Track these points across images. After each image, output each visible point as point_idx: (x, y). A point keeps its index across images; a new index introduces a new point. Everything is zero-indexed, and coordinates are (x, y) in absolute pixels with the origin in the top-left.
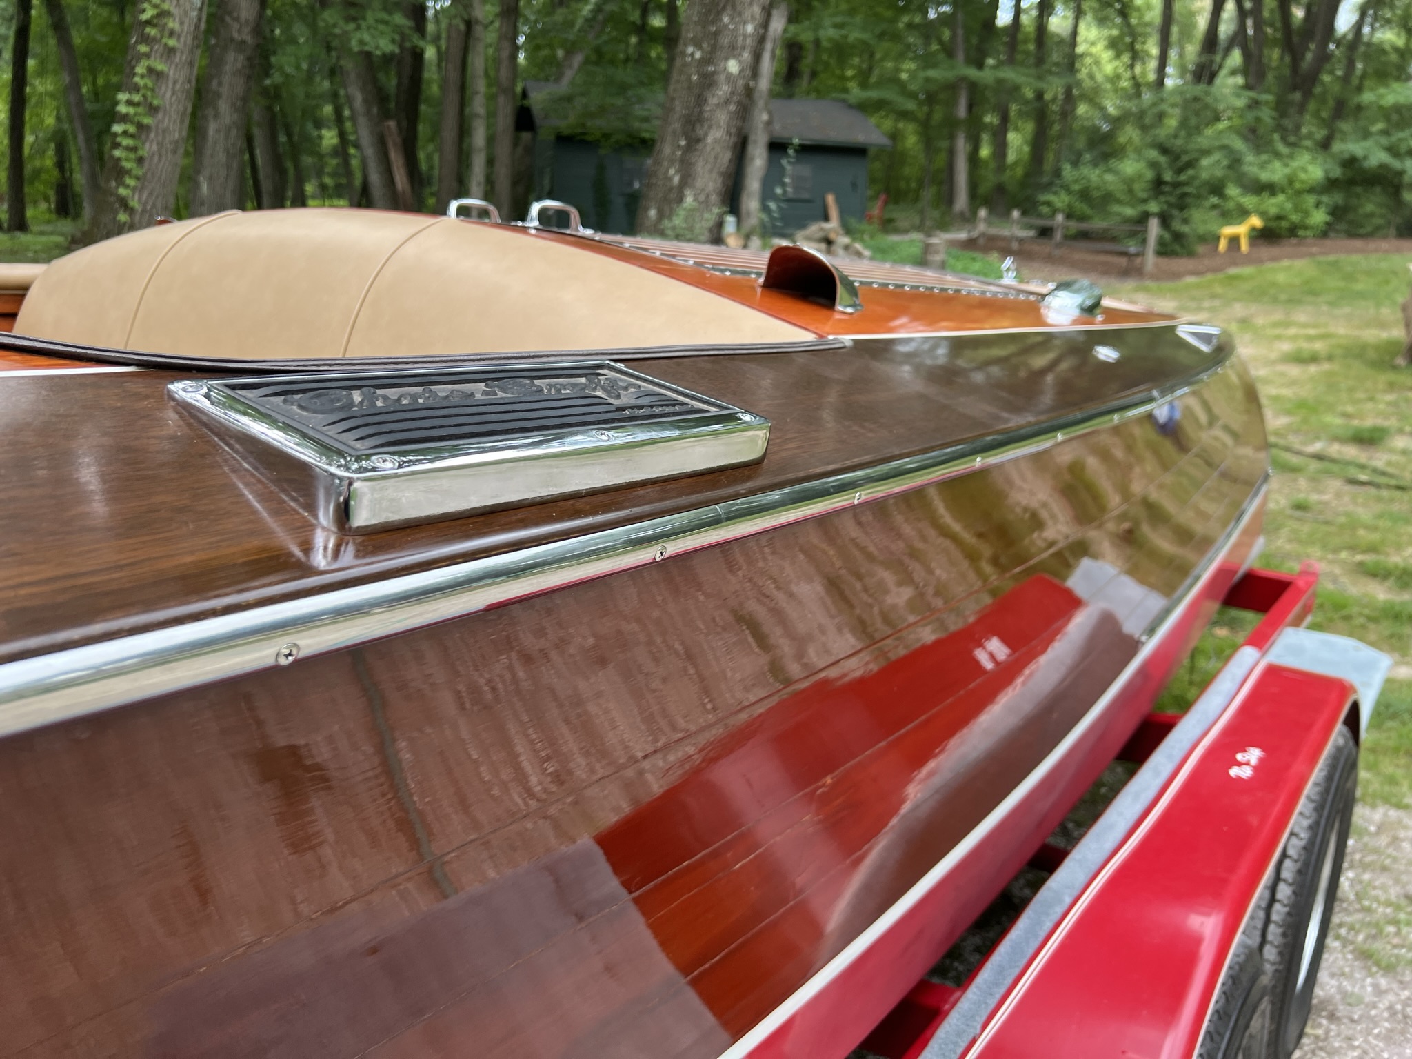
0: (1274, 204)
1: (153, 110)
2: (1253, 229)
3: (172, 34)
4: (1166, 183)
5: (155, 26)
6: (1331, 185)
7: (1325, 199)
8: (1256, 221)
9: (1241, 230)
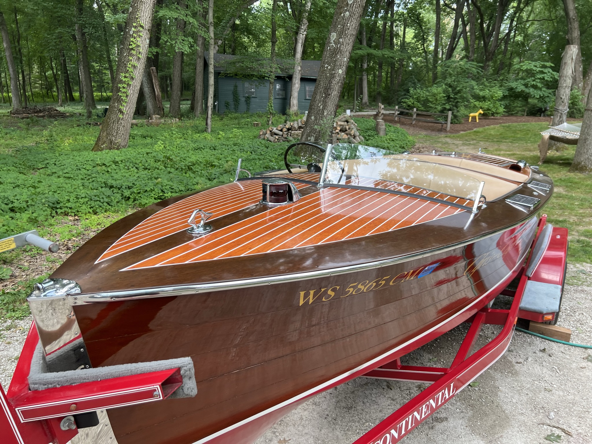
0: (486, 105)
1: (132, 78)
2: (480, 114)
3: (140, 53)
4: (452, 98)
5: (134, 50)
6: (504, 97)
7: (502, 103)
8: (481, 111)
9: (477, 114)
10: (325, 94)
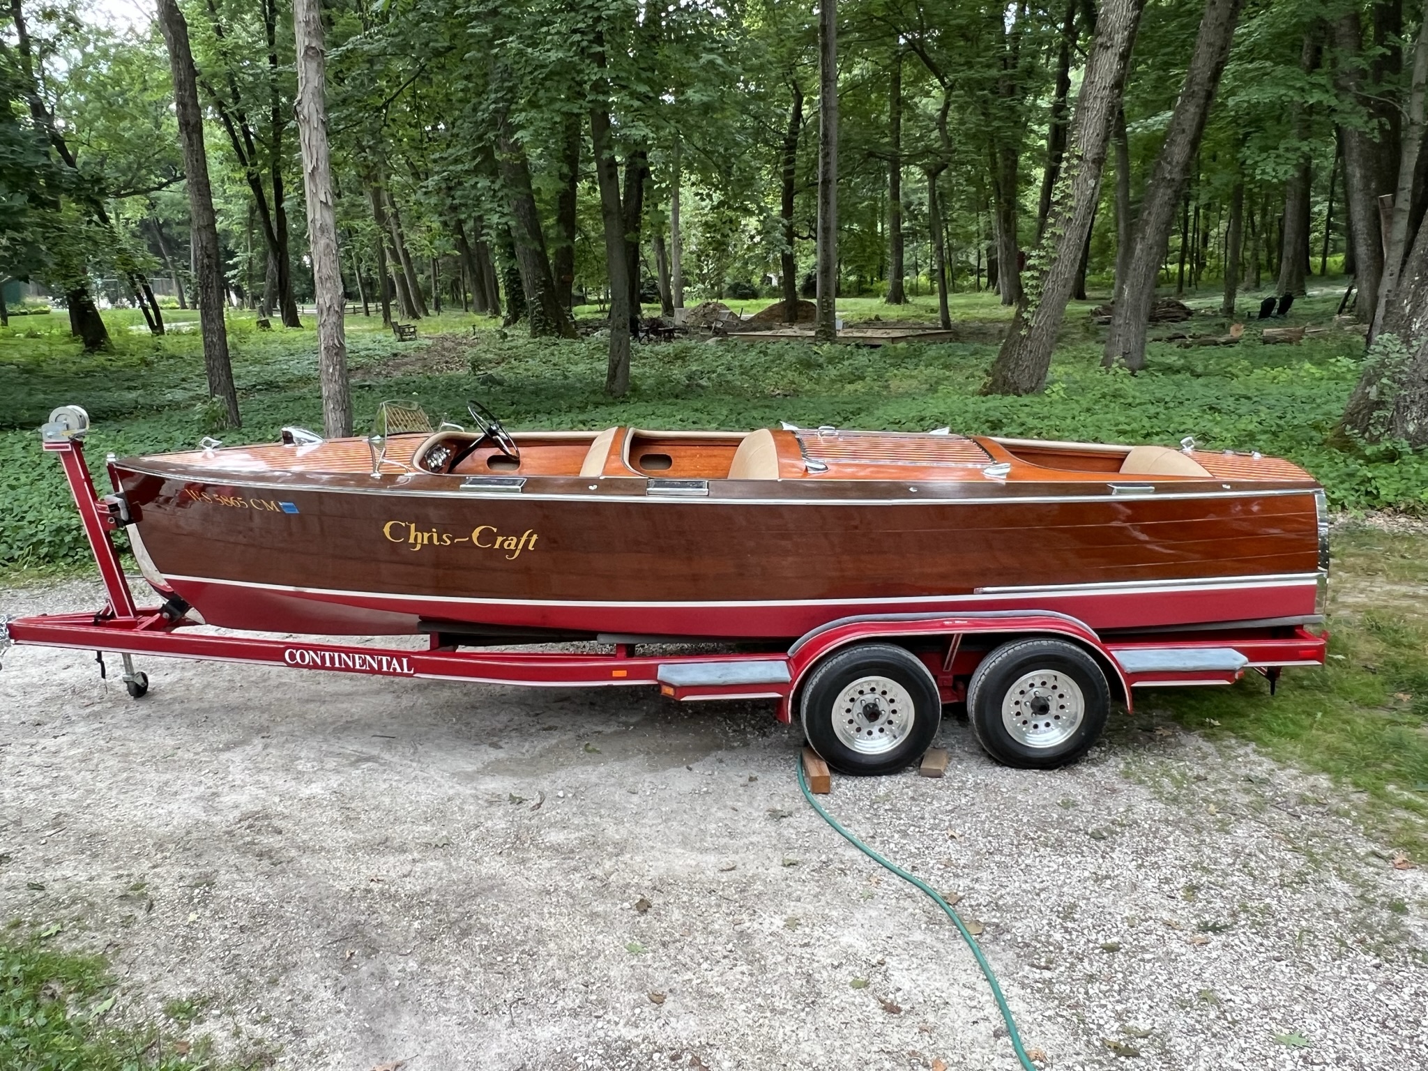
1: (1052, 261)
3: (1071, 209)
10: (1420, 274)
